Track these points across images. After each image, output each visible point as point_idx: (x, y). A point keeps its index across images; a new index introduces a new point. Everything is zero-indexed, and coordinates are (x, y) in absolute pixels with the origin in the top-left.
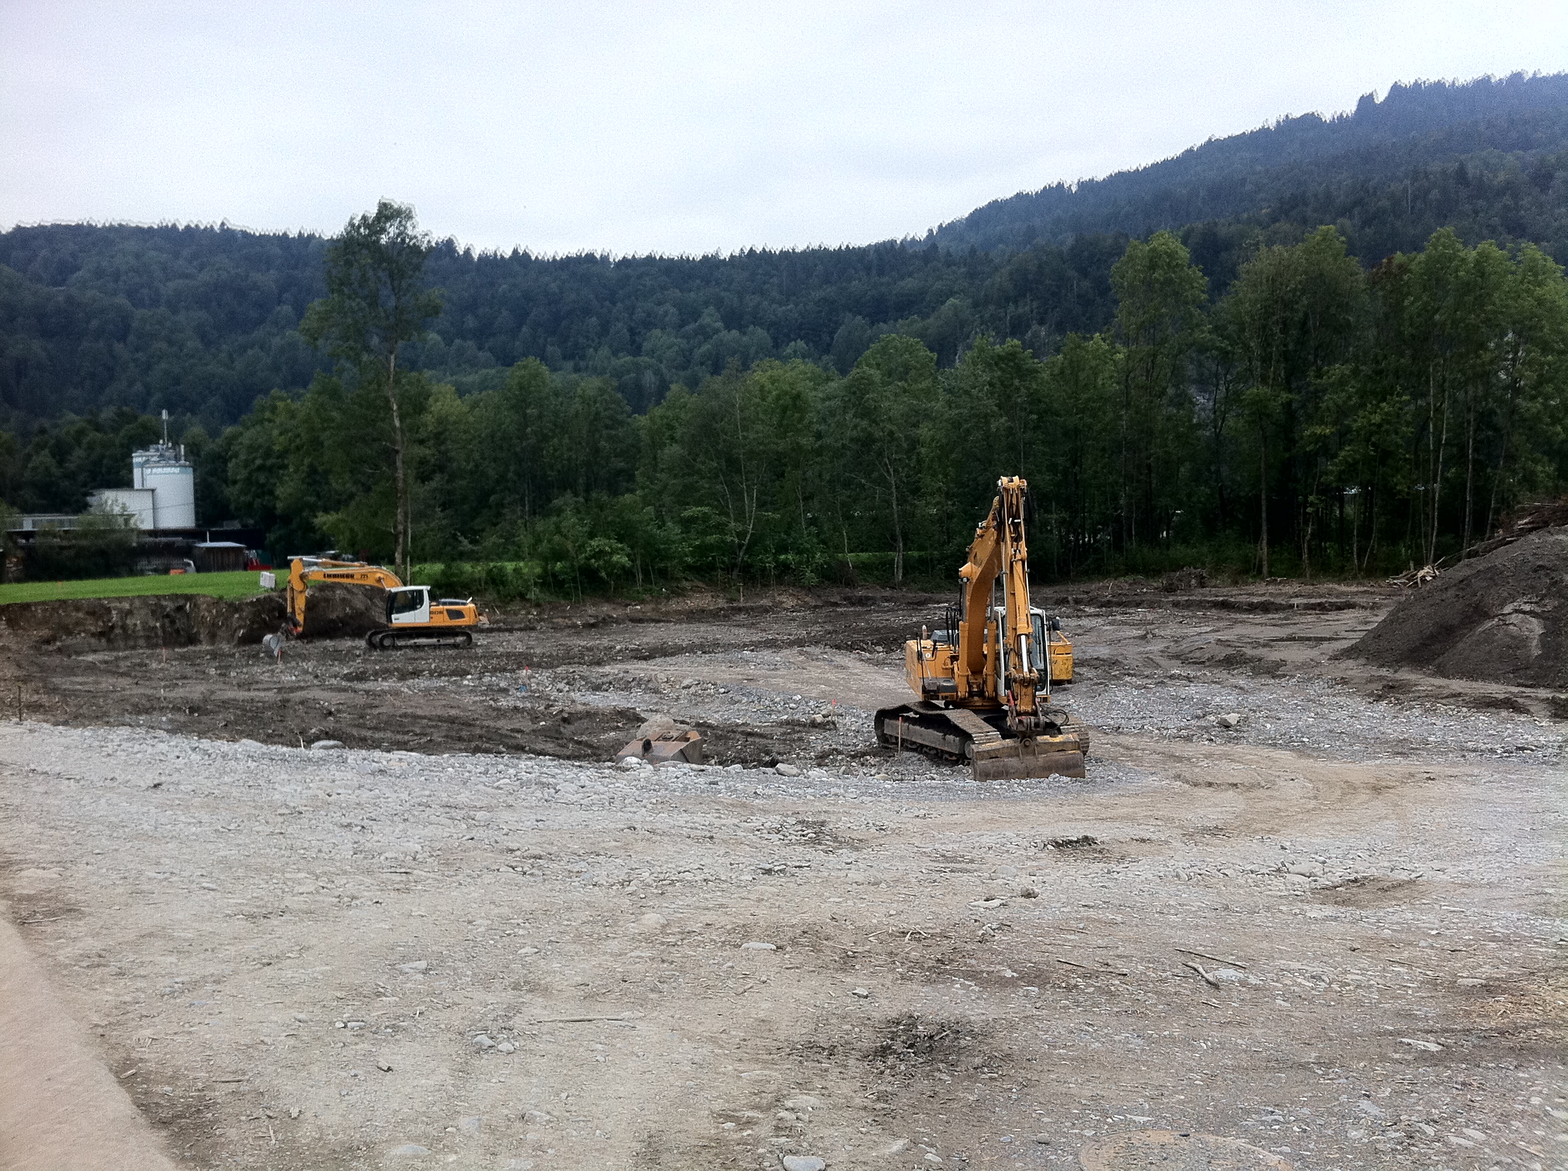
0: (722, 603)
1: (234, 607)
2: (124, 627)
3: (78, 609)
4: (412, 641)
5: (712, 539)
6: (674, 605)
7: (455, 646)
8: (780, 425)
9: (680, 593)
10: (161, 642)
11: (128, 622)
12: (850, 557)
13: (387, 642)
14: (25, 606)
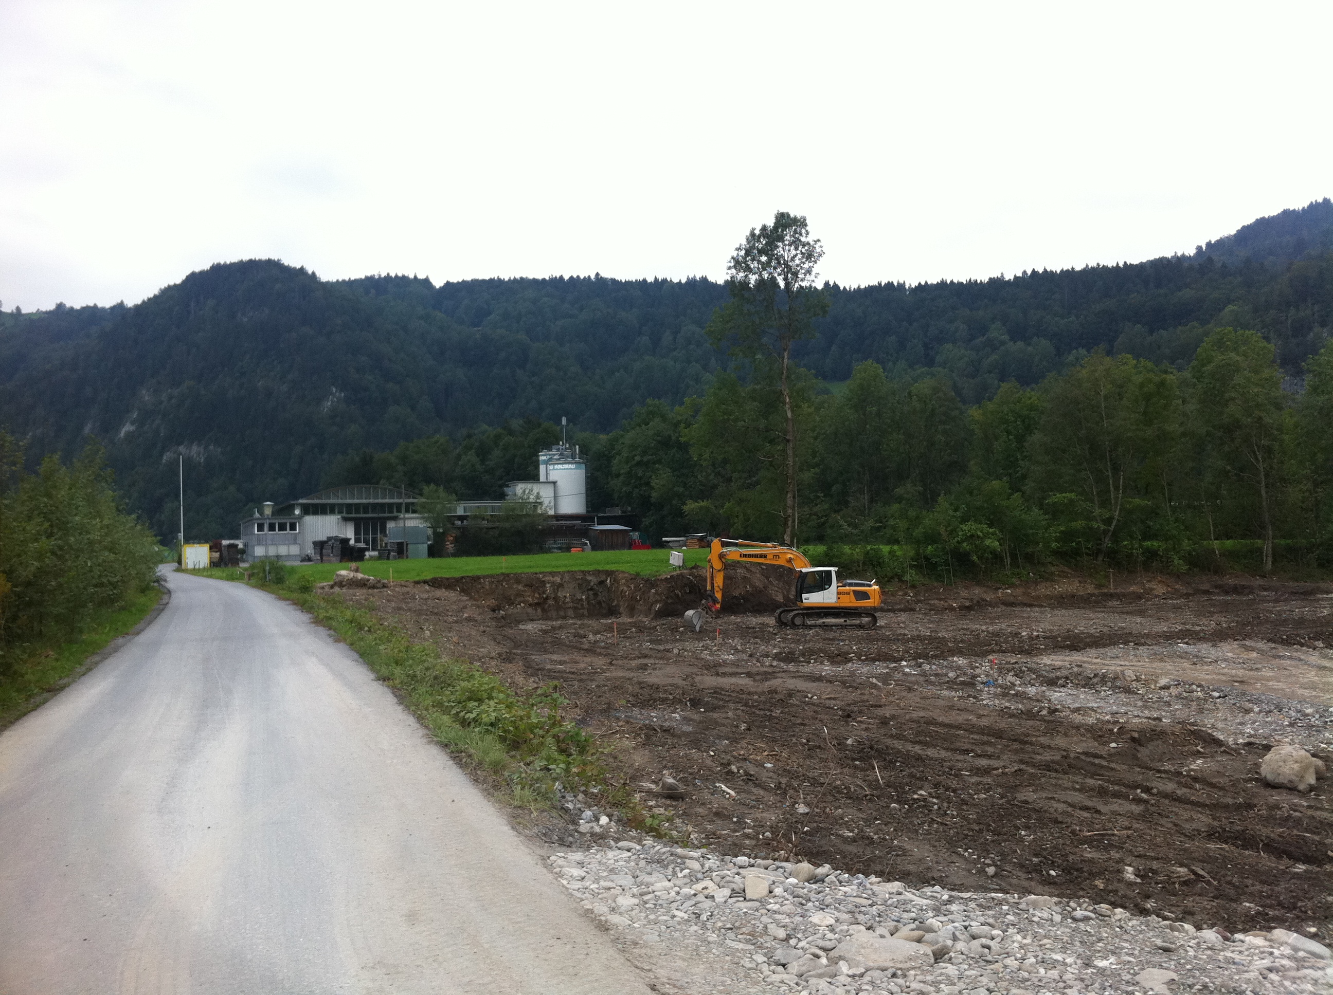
0: (1091, 589)
1: (651, 583)
2: (556, 599)
3: (518, 582)
4: (820, 621)
5: (1079, 524)
6: (1043, 590)
7: (861, 627)
8: (1145, 413)
9: (1048, 578)
10: (586, 613)
11: (559, 594)
12: (1216, 544)
13: (798, 621)
14: (476, 579)
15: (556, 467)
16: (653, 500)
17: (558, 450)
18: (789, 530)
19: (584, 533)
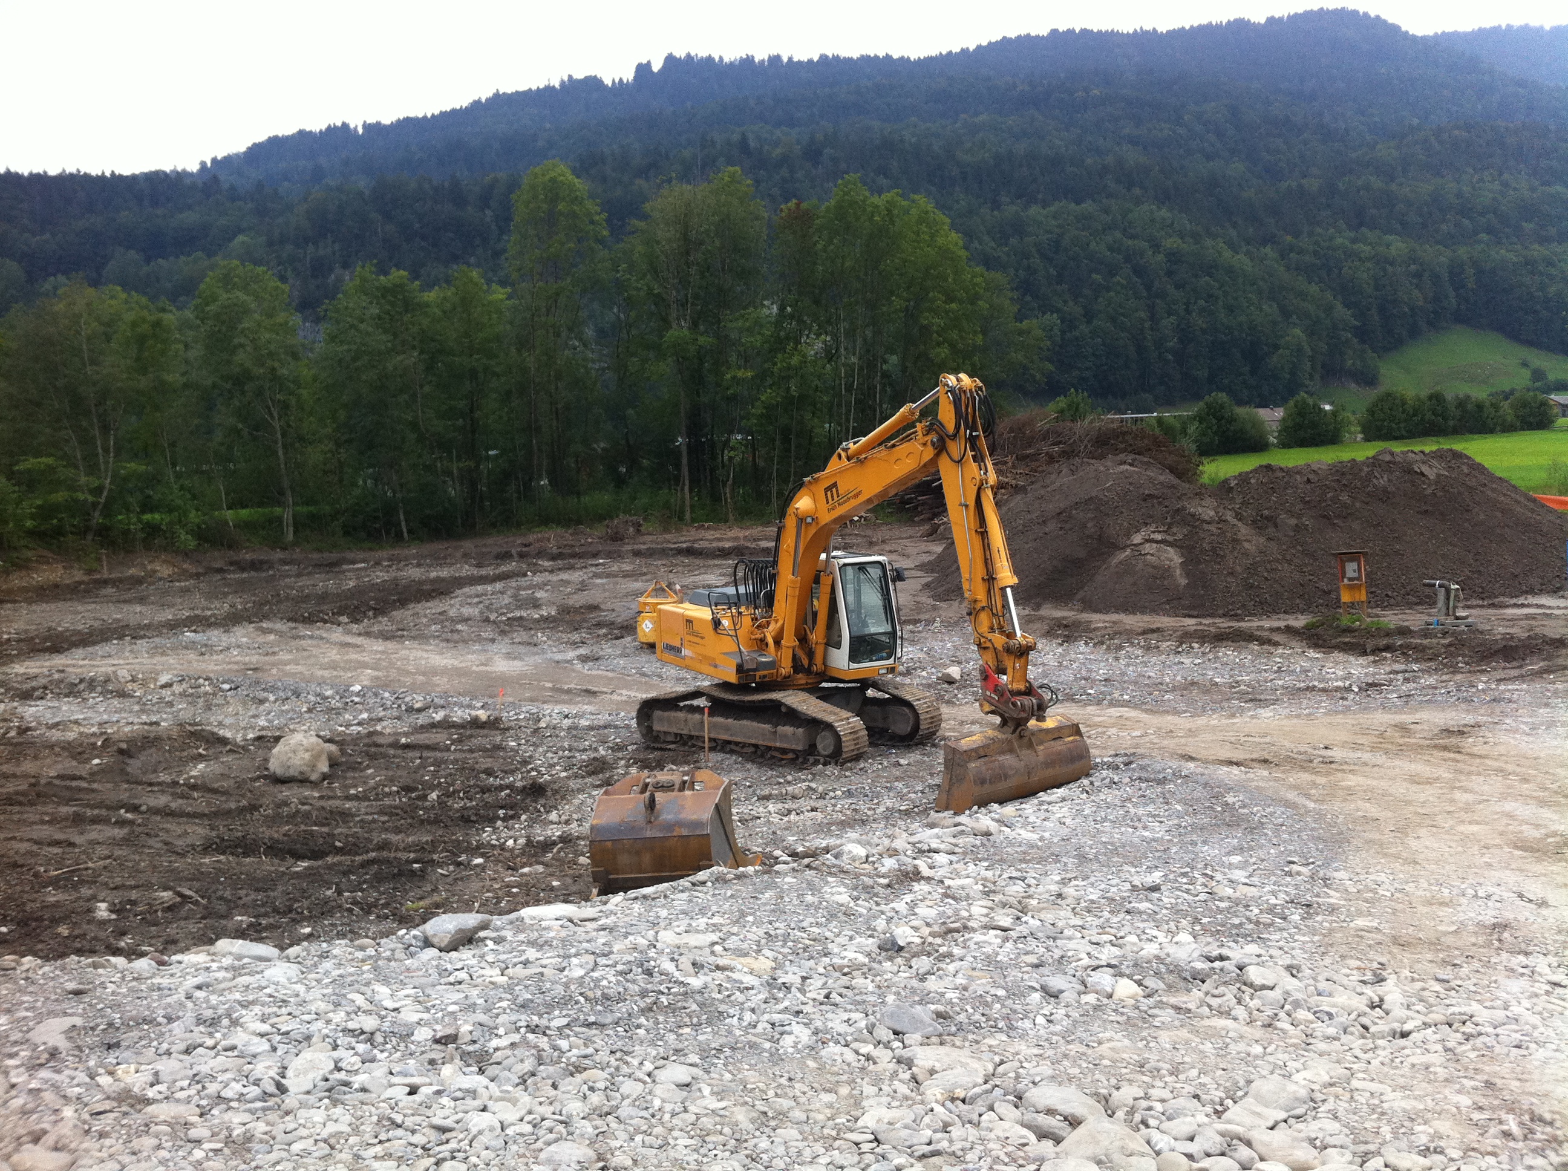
0: (78, 575)
5: (60, 496)
6: (16, 581)
8: (138, 359)
9: (23, 566)
12: (229, 515)
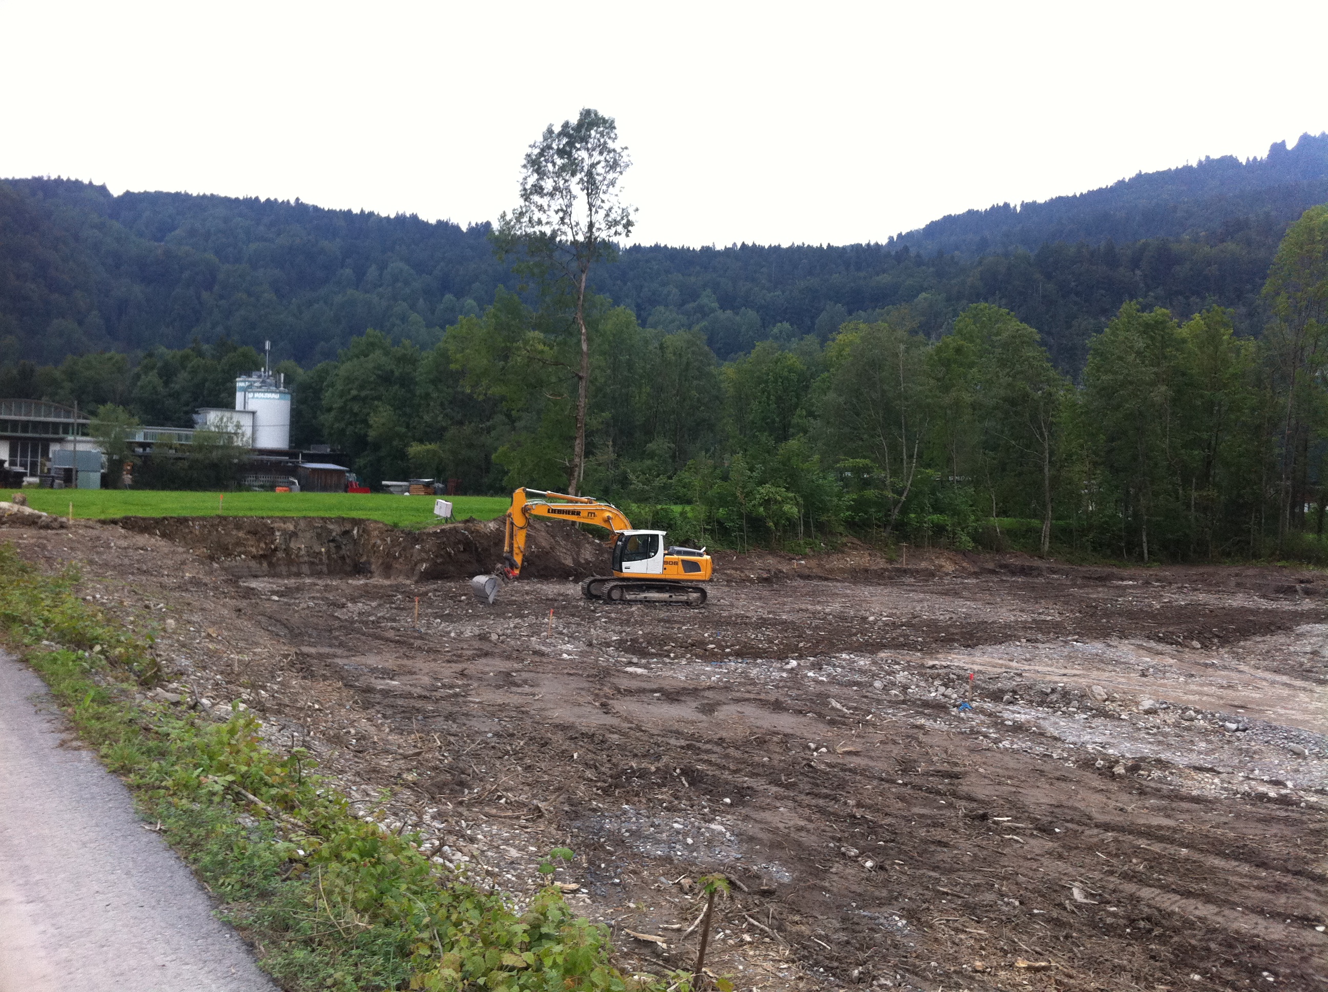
1: (414, 537)
2: (287, 551)
3: (238, 527)
4: (643, 595)
5: (872, 494)
6: (835, 562)
7: (688, 604)
9: (838, 549)
10: (325, 569)
11: (292, 545)
12: (996, 522)
13: (616, 595)
14: (183, 521)
15: (257, 395)
16: (369, 439)
17: (260, 376)
18: (574, 482)
19: (293, 471)
